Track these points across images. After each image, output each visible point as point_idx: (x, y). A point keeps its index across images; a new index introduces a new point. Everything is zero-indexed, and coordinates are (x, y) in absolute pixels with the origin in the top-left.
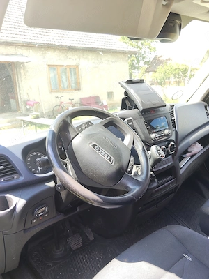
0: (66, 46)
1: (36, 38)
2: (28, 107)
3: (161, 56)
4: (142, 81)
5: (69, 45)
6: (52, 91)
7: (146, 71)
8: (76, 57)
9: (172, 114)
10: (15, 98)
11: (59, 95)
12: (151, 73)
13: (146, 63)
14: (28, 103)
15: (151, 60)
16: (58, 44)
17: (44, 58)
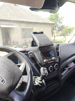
0: (28, 22)
1: (17, 19)
2: (14, 44)
3: (64, 25)
4: (42, 33)
5: (29, 21)
6: (23, 38)
7: (58, 31)
8: (32, 26)
9: (57, 49)
10: (10, 40)
11: (25, 39)
12: (60, 31)
13: (58, 28)
14: (14, 42)
15: (60, 26)
16: (25, 21)
17: (20, 26)
